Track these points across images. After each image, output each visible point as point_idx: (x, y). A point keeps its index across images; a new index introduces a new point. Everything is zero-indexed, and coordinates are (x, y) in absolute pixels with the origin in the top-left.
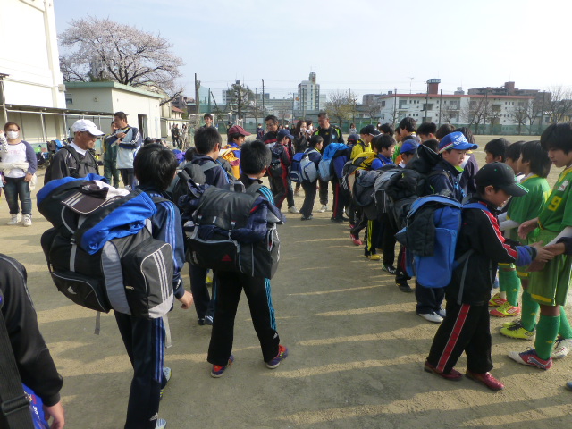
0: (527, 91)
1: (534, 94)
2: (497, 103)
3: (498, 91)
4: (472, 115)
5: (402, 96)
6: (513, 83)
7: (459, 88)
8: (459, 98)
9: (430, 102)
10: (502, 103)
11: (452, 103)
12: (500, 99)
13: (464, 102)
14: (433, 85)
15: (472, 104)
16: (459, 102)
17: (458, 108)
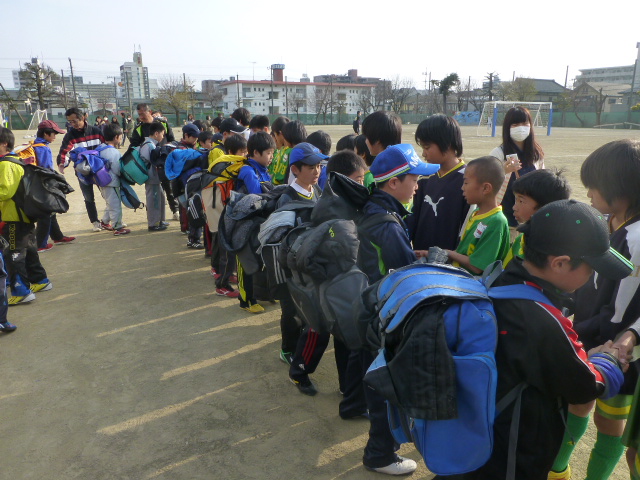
0: (370, 79)
1: (376, 82)
2: (342, 91)
3: (342, 79)
4: (319, 104)
5: (245, 83)
6: (356, 71)
7: (304, 75)
8: (304, 85)
9: (275, 90)
10: (347, 91)
11: (298, 91)
12: (344, 87)
13: (310, 90)
14: (277, 71)
15: (318, 92)
16: (305, 91)
17: (305, 96)
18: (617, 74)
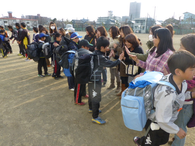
0: (44, 17)
14: (10, 14)
15: (20, 21)
16: (16, 21)
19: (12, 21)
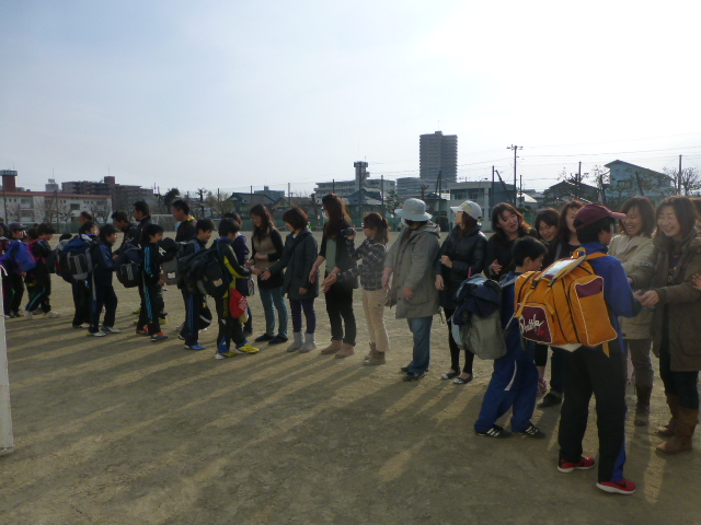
0: (129, 187)
1: (136, 190)
2: (75, 202)
3: (97, 186)
7: (50, 180)
10: (81, 202)
11: (23, 201)
14: (8, 178)
18: (344, 188)
19: (19, 200)
